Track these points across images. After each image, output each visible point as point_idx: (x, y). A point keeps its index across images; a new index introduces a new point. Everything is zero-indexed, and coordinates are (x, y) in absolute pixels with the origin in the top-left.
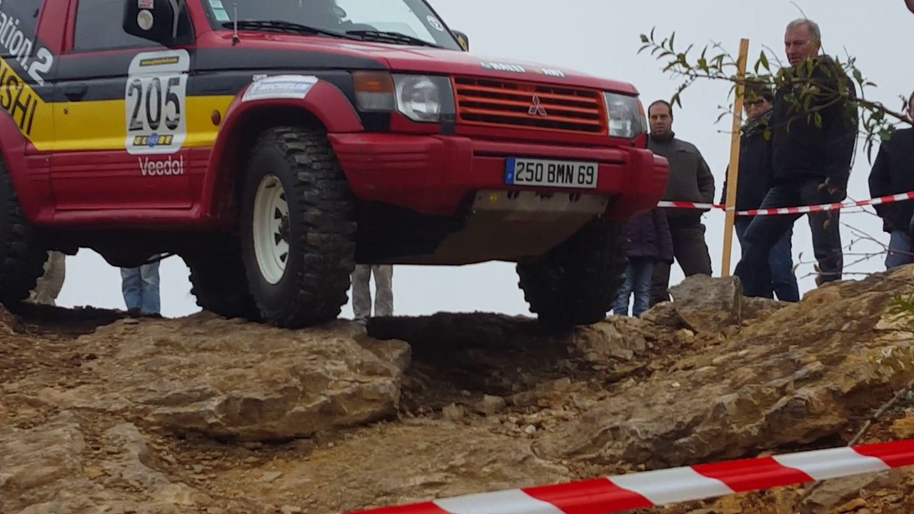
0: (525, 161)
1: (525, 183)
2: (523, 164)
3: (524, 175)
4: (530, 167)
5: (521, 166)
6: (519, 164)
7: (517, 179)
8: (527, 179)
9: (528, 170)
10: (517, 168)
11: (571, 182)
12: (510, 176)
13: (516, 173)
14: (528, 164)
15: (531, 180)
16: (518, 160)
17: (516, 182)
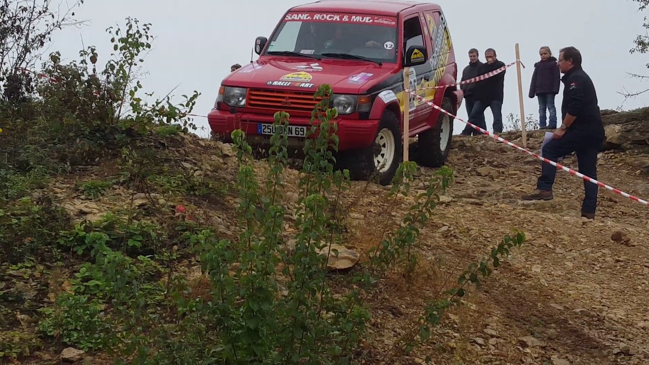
0: (267, 125)
1: (267, 133)
2: (265, 126)
3: (266, 130)
4: (269, 127)
5: (264, 127)
6: (263, 126)
7: (264, 132)
8: (268, 132)
9: (268, 129)
10: (263, 128)
11: (291, 134)
12: (260, 130)
13: (262, 129)
14: (268, 126)
15: (270, 132)
16: (263, 124)
17: (263, 133)
